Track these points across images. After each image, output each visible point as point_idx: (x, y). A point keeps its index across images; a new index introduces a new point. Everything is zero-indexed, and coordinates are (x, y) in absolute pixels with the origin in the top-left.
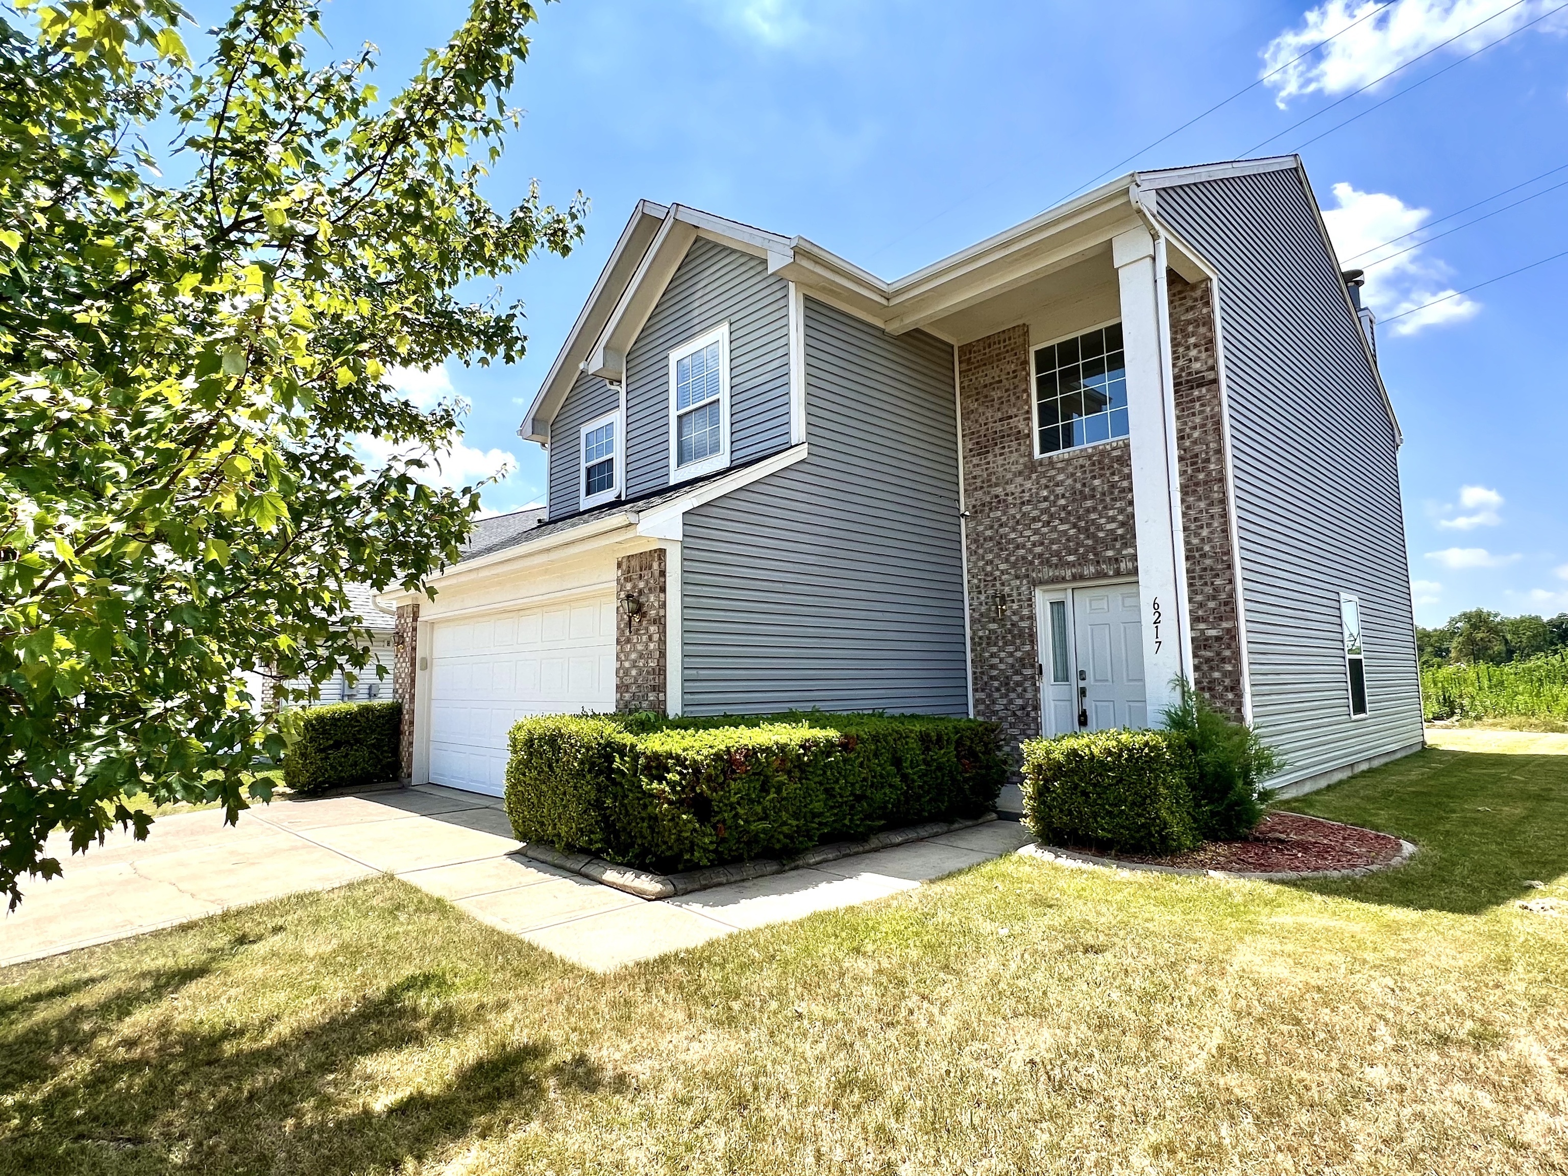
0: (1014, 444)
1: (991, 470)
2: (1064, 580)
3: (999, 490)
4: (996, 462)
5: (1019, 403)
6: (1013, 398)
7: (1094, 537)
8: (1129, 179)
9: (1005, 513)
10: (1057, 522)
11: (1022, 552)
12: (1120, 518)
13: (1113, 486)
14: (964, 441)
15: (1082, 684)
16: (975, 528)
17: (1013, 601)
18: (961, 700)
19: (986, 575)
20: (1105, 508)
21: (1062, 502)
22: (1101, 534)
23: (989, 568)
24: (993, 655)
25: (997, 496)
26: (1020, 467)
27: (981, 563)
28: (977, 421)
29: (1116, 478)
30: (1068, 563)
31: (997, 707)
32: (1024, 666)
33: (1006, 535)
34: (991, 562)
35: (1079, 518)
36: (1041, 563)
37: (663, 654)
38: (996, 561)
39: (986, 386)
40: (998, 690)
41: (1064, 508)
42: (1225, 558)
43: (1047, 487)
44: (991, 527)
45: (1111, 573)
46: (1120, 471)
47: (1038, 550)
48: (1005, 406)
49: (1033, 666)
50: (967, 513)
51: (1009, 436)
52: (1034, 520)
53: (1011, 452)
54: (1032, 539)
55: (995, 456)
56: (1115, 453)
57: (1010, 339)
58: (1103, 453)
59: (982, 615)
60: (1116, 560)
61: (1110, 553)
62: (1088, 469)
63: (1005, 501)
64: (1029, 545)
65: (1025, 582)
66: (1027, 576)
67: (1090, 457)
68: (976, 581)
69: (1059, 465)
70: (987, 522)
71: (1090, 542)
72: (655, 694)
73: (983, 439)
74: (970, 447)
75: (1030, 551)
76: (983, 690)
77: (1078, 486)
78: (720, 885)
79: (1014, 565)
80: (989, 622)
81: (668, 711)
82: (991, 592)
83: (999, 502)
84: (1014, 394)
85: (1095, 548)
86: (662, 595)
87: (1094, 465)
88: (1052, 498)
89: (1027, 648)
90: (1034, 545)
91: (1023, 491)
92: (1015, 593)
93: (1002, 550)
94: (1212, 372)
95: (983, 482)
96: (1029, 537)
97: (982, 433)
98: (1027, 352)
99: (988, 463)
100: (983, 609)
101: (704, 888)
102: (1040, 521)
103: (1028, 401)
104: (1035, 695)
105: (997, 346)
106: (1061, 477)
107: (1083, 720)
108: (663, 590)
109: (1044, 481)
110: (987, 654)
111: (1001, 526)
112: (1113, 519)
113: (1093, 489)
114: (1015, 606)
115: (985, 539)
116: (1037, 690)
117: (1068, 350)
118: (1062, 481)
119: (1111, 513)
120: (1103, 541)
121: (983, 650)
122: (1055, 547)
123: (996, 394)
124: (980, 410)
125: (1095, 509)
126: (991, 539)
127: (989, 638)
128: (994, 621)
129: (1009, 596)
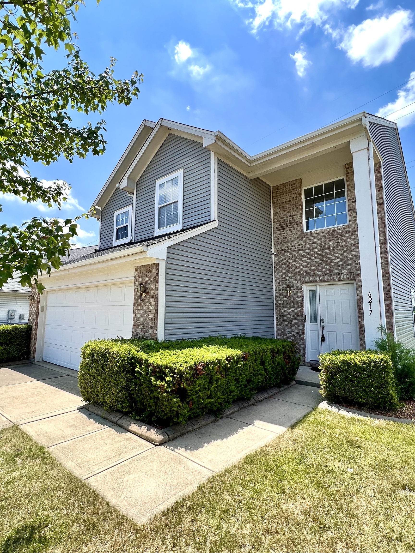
0: (295, 226)
1: (285, 236)
2: (316, 281)
3: (289, 245)
4: (287, 233)
5: (298, 210)
6: (295, 208)
7: (329, 264)
8: (362, 114)
9: (291, 254)
10: (313, 258)
11: (298, 270)
12: (341, 257)
13: (338, 244)
14: (274, 224)
15: (322, 324)
16: (278, 259)
17: (294, 290)
18: (271, 329)
19: (283, 278)
20: (334, 253)
21: (316, 250)
22: (333, 264)
23: (284, 276)
24: (285, 311)
25: (288, 247)
26: (298, 235)
27: (280, 274)
28: (279, 216)
29: (339, 241)
30: (318, 275)
31: (287, 333)
32: (298, 316)
33: (292, 262)
34: (285, 273)
35: (323, 257)
36: (307, 274)
37: (156, 312)
38: (287, 273)
39: (283, 203)
40: (287, 325)
41: (317, 252)
42: (387, 275)
43: (309, 244)
44: (285, 259)
45: (337, 280)
46: (341, 239)
47: (305, 269)
48: (292, 211)
49: (302, 316)
50: (275, 253)
51: (293, 223)
52: (304, 257)
53: (294, 229)
54: (303, 264)
55: (287, 231)
56: (339, 231)
57: (294, 184)
58: (334, 231)
59: (280, 295)
60: (339, 274)
61: (336, 271)
62: (327, 237)
63: (291, 249)
64: (301, 267)
65: (299, 282)
66: (300, 280)
67: (328, 232)
68: (278, 281)
69: (315, 235)
70: (283, 257)
71: (328, 267)
72: (152, 330)
73: (282, 224)
74: (277, 227)
75: (302, 269)
76: (280, 325)
77: (323, 244)
78: (189, 432)
79: (295, 275)
80: (284, 298)
81: (158, 339)
82: (284, 285)
83: (289, 249)
84: (296, 206)
85: (330, 269)
86: (157, 284)
87: (330, 235)
88: (311, 248)
89: (300, 309)
90: (304, 267)
91: (299, 245)
92: (295, 286)
93: (289, 268)
94: (381, 200)
95: (282, 241)
96: (301, 264)
97: (282, 221)
98: (301, 190)
99: (284, 233)
100: (281, 292)
101: (182, 435)
102: (306, 257)
103: (301, 209)
104: (303, 328)
105: (289, 187)
106: (315, 240)
107: (323, 339)
108: (157, 282)
109: (308, 241)
110: (282, 311)
111: (289, 259)
112: (338, 258)
113: (329, 245)
114: (295, 292)
115: (282, 264)
116: (304, 326)
117: (319, 190)
118: (316, 242)
119: (337, 255)
120: (333, 266)
121: (281, 309)
122: (312, 268)
123: (288, 206)
124: (281, 212)
125: (330, 253)
126: (285, 264)
127: (283, 304)
128: (286, 297)
129: (292, 287)
